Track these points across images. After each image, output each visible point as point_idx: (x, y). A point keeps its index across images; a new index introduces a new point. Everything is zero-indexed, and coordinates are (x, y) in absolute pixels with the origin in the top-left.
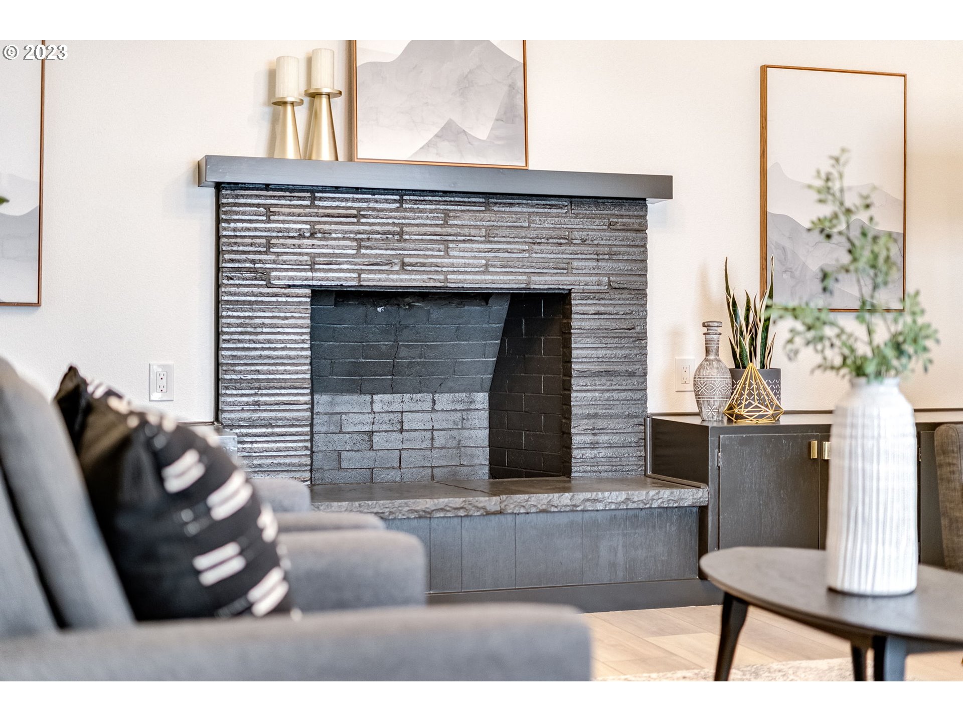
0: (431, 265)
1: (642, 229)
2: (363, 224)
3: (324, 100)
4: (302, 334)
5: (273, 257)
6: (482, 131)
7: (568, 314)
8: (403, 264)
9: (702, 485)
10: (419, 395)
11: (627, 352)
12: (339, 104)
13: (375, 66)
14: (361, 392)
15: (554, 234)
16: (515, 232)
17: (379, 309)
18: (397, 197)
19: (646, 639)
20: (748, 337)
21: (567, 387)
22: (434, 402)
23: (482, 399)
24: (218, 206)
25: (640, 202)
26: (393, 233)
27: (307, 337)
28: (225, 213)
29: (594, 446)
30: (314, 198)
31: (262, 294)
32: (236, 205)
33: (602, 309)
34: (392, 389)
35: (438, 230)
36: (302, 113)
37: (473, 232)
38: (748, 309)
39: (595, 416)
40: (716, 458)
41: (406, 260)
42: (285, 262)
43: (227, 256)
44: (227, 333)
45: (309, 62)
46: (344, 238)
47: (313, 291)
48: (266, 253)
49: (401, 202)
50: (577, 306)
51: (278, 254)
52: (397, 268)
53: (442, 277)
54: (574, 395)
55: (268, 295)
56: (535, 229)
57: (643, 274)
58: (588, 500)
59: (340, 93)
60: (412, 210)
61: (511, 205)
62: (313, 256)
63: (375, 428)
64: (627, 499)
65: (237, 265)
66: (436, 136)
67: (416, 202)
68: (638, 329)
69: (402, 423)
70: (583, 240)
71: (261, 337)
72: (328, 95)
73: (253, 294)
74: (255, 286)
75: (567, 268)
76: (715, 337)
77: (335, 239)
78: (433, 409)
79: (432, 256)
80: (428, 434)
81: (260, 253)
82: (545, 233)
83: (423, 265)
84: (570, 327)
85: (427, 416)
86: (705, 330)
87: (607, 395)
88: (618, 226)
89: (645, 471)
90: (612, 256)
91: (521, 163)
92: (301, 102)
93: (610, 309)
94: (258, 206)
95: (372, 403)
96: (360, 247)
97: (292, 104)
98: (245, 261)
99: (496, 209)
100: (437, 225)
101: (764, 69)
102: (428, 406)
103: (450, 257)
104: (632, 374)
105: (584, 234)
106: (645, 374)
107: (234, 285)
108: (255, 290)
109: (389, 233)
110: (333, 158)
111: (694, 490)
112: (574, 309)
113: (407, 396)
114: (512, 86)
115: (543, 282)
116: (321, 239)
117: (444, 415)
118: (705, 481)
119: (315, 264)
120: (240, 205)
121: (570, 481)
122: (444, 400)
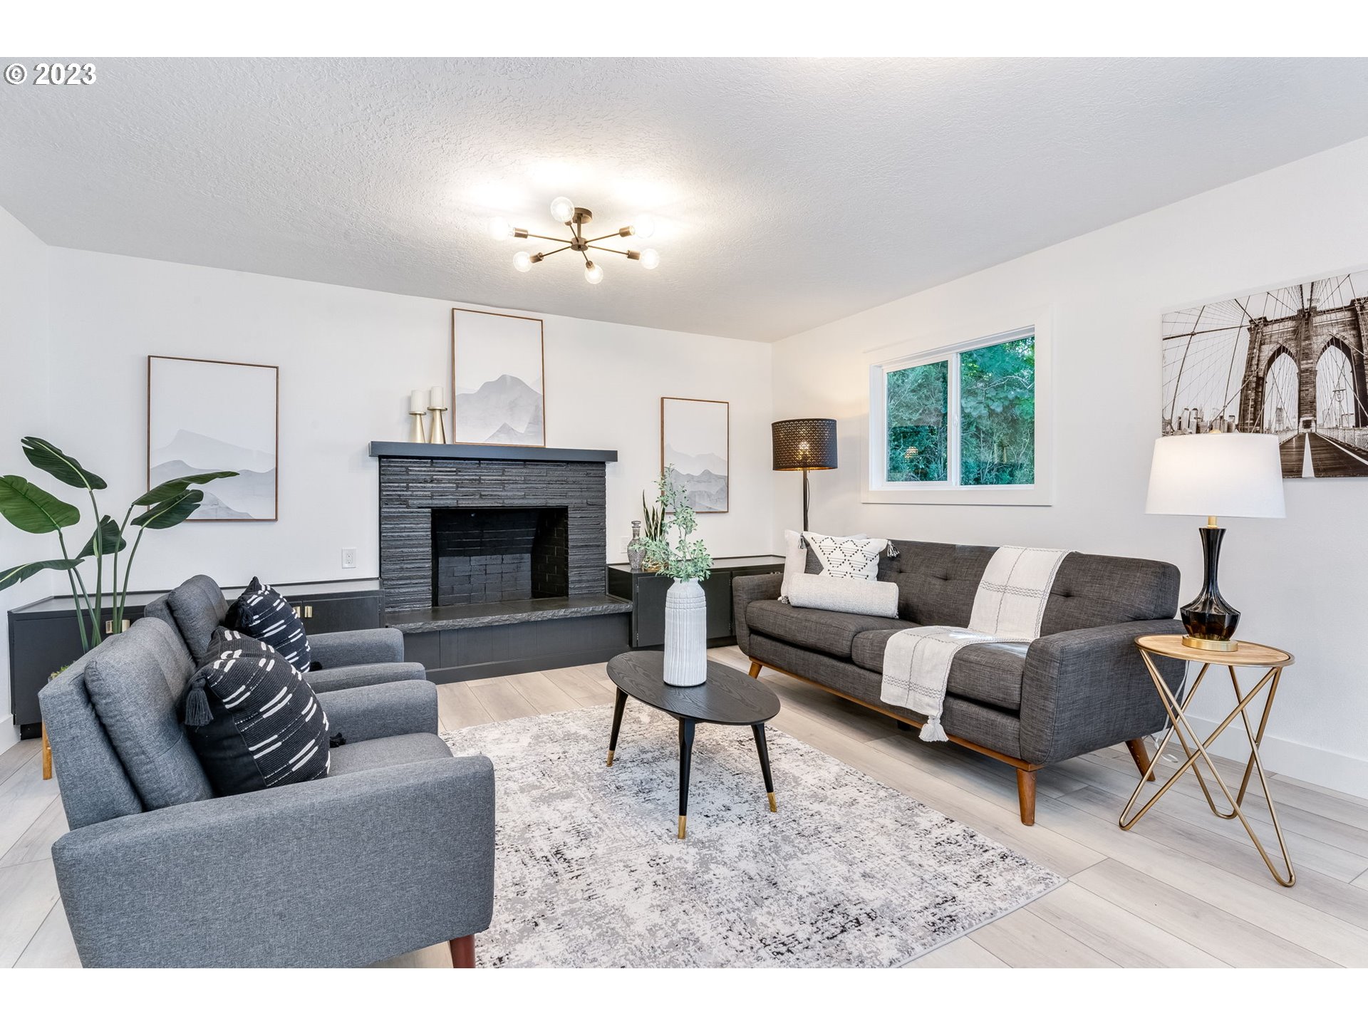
0: (495, 496)
1: (603, 476)
2: (460, 475)
3: (438, 413)
4: (427, 531)
5: (410, 493)
6: (522, 429)
7: (567, 518)
8: (481, 495)
9: (629, 601)
10: (495, 556)
11: (596, 535)
12: (447, 416)
13: (466, 396)
14: (465, 556)
15: (559, 479)
16: (539, 478)
17: (473, 515)
18: (478, 462)
19: (599, 682)
20: (653, 528)
21: (567, 553)
22: (503, 559)
23: (527, 557)
24: (380, 467)
25: (603, 464)
26: (475, 480)
27: (430, 533)
28: (383, 470)
29: (580, 581)
30: (432, 463)
31: (405, 512)
32: (389, 466)
33: (584, 516)
34: (480, 553)
35: (500, 478)
36: (426, 420)
37: (517, 478)
38: (654, 515)
39: (580, 567)
40: (637, 589)
41: (483, 493)
42: (416, 496)
43: (384, 493)
44: (385, 533)
45: (430, 392)
46: (449, 483)
47: (432, 510)
48: (406, 491)
49: (480, 464)
50: (571, 514)
51: (413, 491)
52: (477, 497)
53: (501, 501)
54: (569, 557)
55: (408, 512)
56: (550, 477)
57: (604, 497)
58: (573, 612)
59: (447, 409)
60: (486, 468)
61: (537, 465)
62: (432, 492)
63: (472, 573)
64: (593, 611)
65: (391, 497)
66: (498, 431)
67: (488, 464)
68: (602, 524)
69: (486, 570)
70: (574, 482)
71: (404, 534)
72: (441, 410)
73: (399, 512)
74: (400, 508)
75: (566, 496)
76: (637, 529)
77: (444, 483)
78: (502, 562)
79: (496, 491)
80: (500, 575)
81: (403, 491)
82: (555, 479)
83: (491, 495)
84: (567, 524)
85: (499, 567)
86: (633, 525)
87: (586, 557)
88: (591, 475)
89: (605, 592)
90: (588, 489)
91: (542, 445)
92: (425, 414)
93: (586, 515)
94: (402, 467)
95: (470, 560)
96: (458, 487)
97: (420, 414)
98: (395, 495)
99: (529, 467)
100: (499, 476)
101: (662, 399)
102: (499, 561)
103: (505, 491)
104: (599, 546)
105: (574, 479)
106: (605, 546)
107: (388, 508)
108: (401, 510)
109: (473, 479)
110: (442, 443)
111: (625, 604)
112: (569, 516)
113: (488, 557)
114: (537, 407)
115: (554, 502)
116: (436, 483)
117: (508, 565)
118: (631, 599)
119: (433, 496)
120: (391, 466)
121: (567, 600)
122: (508, 558)
